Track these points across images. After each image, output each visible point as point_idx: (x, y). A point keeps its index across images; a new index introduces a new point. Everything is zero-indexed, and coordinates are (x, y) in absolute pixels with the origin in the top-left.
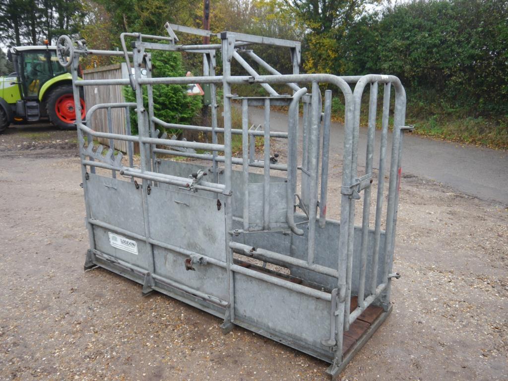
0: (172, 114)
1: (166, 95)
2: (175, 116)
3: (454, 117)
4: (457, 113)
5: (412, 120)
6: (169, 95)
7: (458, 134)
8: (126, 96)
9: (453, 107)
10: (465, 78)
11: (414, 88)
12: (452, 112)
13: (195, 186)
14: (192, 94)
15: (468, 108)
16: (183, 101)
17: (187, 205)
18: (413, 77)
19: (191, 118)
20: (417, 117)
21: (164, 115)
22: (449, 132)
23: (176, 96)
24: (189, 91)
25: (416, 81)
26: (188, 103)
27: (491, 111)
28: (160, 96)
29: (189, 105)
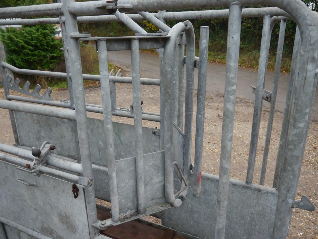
0: (44, 53)
1: (37, 39)
2: (46, 55)
3: (245, 51)
4: (247, 47)
5: (217, 53)
6: (40, 39)
7: (248, 62)
8: (3, 40)
9: (244, 44)
10: (252, 24)
11: (217, 31)
12: (244, 47)
13: (38, 169)
14: (59, 38)
15: (254, 44)
16: (52, 43)
17: (34, 185)
18: (217, 23)
19: (60, 57)
20: (220, 51)
21: (37, 55)
22: (243, 61)
23: (46, 39)
24: (57, 36)
25: (218, 26)
26: (56, 45)
28: (32, 39)
29: (57, 46)
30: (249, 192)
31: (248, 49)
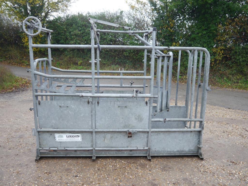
27: (121, 62)
30: (177, 108)
31: (108, 64)
